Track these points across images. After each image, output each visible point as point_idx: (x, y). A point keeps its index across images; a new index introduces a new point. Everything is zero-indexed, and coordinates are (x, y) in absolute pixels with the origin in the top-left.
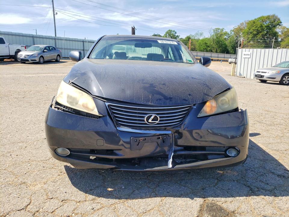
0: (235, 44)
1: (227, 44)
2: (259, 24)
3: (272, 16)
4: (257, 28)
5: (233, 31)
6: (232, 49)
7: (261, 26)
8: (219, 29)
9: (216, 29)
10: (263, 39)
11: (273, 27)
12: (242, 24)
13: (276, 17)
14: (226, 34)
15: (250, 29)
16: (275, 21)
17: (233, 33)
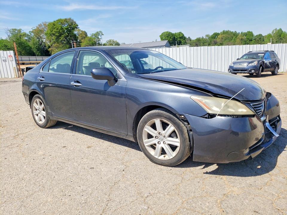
0: (39, 46)
1: (31, 46)
2: (59, 26)
3: (69, 19)
4: (58, 30)
5: (32, 32)
6: (37, 51)
7: (62, 29)
8: (16, 30)
9: (12, 29)
10: (66, 40)
11: (72, 29)
12: (40, 25)
13: (73, 20)
14: (25, 35)
15: (52, 31)
16: (72, 24)
17: (32, 34)
